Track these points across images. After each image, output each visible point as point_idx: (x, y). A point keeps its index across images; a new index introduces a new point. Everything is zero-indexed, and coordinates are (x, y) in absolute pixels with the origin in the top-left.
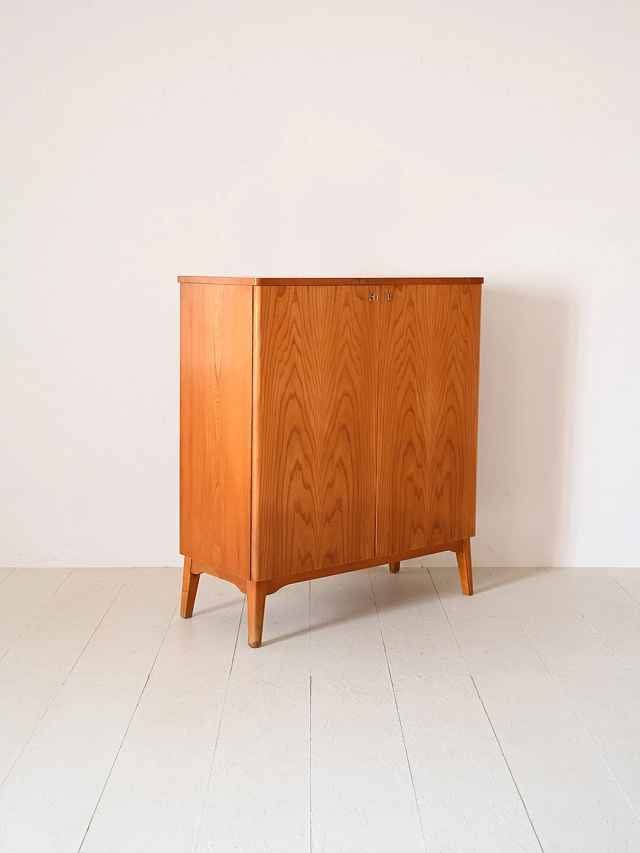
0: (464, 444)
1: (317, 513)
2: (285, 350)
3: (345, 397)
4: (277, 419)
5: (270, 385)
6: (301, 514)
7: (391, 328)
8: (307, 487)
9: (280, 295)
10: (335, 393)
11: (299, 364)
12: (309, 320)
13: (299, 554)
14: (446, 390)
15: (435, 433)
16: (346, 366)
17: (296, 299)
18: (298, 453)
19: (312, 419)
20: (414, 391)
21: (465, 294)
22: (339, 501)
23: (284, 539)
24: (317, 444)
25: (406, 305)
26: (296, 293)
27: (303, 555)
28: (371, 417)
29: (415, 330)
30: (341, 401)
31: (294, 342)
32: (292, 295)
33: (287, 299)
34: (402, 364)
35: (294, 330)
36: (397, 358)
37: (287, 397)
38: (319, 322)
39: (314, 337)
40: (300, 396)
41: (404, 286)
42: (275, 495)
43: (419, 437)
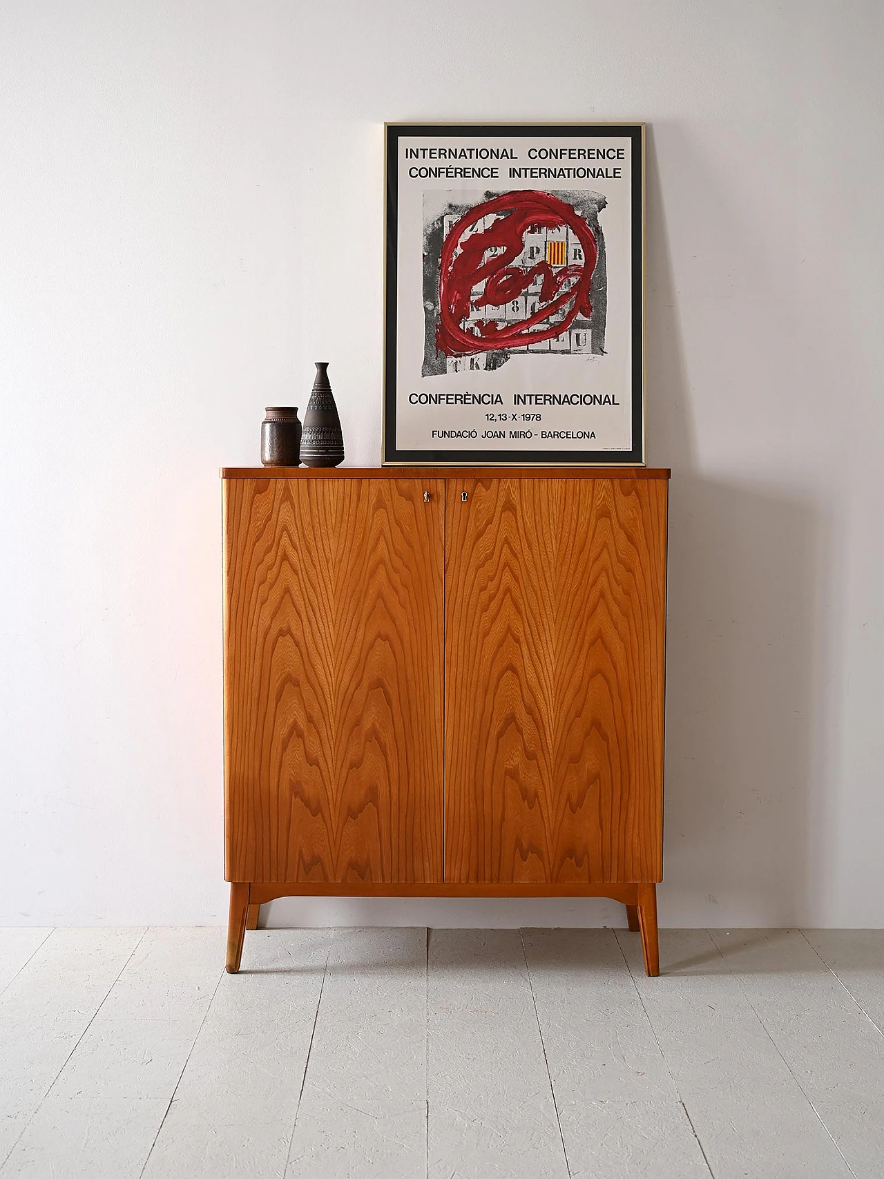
0: (630, 732)
1: (331, 802)
2: (270, 568)
3: (379, 641)
4: (258, 663)
5: (245, 614)
6: (302, 800)
7: (468, 543)
8: (312, 762)
9: (259, 491)
10: (361, 632)
11: (295, 589)
12: (311, 528)
13: (301, 855)
14: (586, 645)
15: (565, 709)
16: (380, 595)
17: (287, 497)
18: (295, 712)
19: (319, 667)
20: (517, 641)
21: (627, 494)
22: (373, 792)
23: (274, 830)
24: (329, 702)
25: (499, 509)
26: (287, 489)
27: (307, 858)
28: (431, 673)
29: (518, 548)
30: (372, 646)
31: (285, 557)
32: (280, 492)
33: (271, 497)
34: (491, 598)
35: (285, 539)
36: (483, 589)
37: (274, 632)
38: (330, 531)
39: (321, 551)
40: (297, 633)
41: (495, 481)
42: (257, 767)
43: (530, 712)
